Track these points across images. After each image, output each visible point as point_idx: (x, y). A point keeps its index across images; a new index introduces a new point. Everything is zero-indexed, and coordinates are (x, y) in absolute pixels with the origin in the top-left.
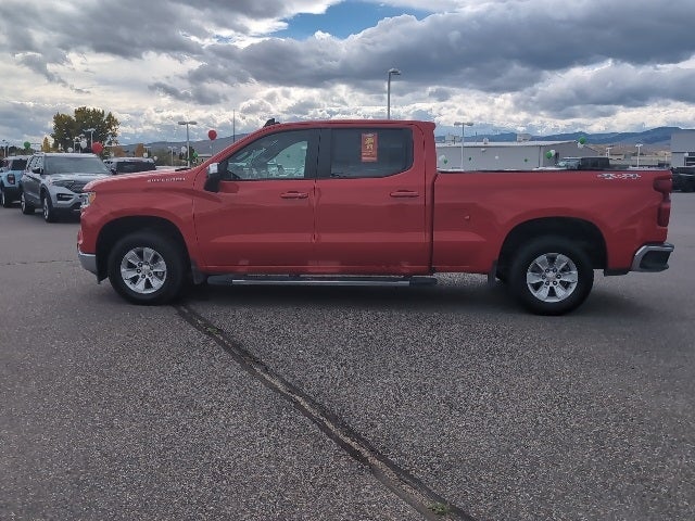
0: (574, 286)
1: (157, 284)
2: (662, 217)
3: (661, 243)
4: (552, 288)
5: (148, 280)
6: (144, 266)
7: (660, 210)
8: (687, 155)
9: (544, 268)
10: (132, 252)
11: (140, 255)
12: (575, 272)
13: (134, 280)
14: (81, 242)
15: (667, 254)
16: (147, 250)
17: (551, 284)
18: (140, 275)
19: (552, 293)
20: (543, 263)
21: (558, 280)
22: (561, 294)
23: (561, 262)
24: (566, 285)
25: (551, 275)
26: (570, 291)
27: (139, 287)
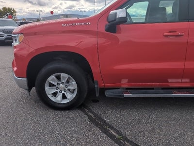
1: (70, 97)
5: (64, 94)
6: (61, 85)
10: (53, 77)
11: (58, 78)
13: (55, 94)
14: (15, 69)
16: (63, 75)
18: (58, 91)
27: (58, 99)
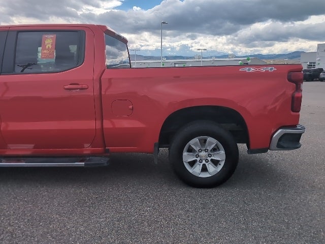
0: (222, 164)
2: (295, 104)
3: (294, 126)
4: (204, 165)
7: (293, 97)
8: (308, 63)
9: (197, 149)
12: (222, 152)
15: (299, 136)
17: (204, 162)
19: (204, 169)
20: (196, 144)
21: (209, 159)
22: (213, 170)
23: (211, 143)
24: (216, 163)
25: (203, 154)
26: (220, 168)
